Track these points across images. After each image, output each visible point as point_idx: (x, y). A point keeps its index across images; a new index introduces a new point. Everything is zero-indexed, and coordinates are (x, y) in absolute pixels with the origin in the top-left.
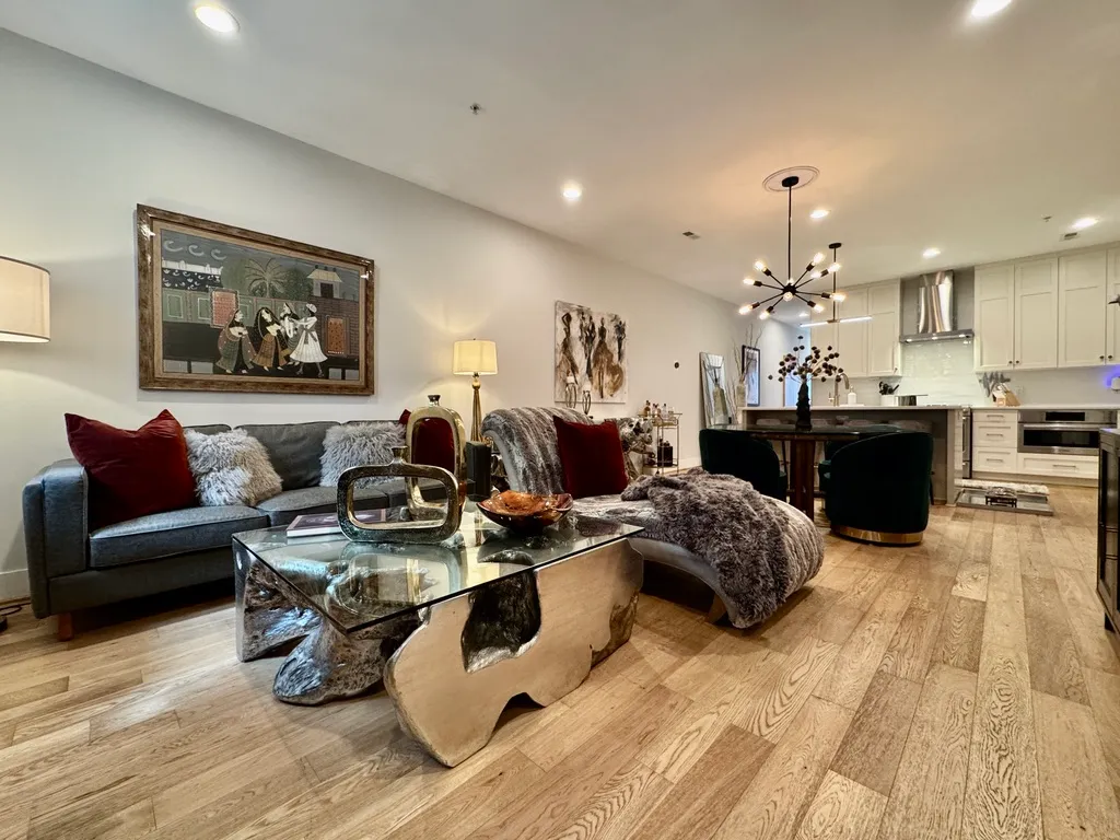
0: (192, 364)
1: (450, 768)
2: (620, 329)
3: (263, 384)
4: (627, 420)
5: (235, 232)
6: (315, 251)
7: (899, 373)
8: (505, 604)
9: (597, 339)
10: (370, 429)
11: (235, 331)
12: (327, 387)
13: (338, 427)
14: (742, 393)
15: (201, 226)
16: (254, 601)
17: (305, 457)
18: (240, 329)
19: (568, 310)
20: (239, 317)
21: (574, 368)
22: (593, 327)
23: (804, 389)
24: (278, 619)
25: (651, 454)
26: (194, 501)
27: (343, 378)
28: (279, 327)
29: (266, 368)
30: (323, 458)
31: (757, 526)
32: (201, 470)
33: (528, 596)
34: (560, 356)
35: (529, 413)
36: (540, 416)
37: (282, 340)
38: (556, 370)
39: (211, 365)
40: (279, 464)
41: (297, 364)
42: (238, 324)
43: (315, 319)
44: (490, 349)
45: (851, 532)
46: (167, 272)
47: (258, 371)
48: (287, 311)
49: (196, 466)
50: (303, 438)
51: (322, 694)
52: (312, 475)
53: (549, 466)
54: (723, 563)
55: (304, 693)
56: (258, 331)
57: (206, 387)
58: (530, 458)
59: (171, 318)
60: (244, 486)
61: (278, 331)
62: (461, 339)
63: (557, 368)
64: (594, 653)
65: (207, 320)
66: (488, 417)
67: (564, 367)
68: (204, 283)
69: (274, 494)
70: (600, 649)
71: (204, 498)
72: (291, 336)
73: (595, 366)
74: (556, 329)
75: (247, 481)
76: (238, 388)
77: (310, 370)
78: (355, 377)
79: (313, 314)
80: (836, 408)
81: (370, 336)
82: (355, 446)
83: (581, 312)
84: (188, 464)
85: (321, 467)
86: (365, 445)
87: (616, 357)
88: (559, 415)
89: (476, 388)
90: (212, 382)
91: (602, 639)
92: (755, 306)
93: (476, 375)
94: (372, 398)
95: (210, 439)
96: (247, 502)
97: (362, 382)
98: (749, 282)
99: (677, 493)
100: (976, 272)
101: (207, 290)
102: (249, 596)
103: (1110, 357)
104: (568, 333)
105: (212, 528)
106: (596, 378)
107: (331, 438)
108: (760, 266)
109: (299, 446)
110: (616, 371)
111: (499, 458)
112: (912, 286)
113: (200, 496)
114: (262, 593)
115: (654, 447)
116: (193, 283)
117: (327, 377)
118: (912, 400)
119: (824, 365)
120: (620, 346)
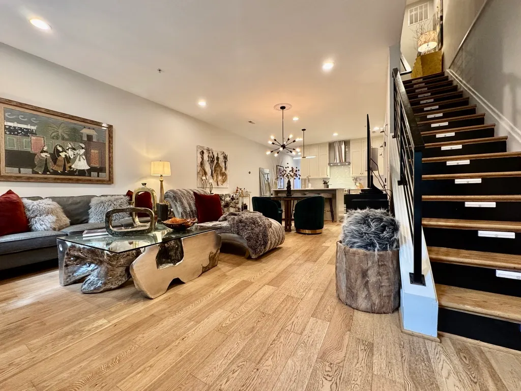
0: (21, 169)
1: (152, 299)
2: (225, 158)
3: (58, 179)
4: (228, 195)
5: (43, 111)
6: (84, 120)
7: (329, 177)
8: (172, 253)
9: (216, 162)
10: (113, 198)
11: (43, 155)
12: (90, 180)
13: (97, 198)
14: (276, 184)
15: (25, 107)
16: (68, 262)
17: (81, 210)
18: (46, 154)
19: (202, 149)
20: (45, 149)
21: (205, 173)
22: (214, 156)
23: (289, 182)
24: (79, 269)
25: (239, 208)
26: (29, 229)
27: (98, 176)
28: (66, 154)
29: (59, 172)
30: (90, 211)
31: (260, 226)
32: (32, 216)
33: (180, 249)
34: (199, 168)
35: (184, 191)
36: (188, 192)
37: (68, 159)
38: (197, 175)
39: (31, 170)
40: (68, 213)
41: (75, 170)
42: (45, 152)
43: (84, 150)
44: (168, 164)
45: (302, 231)
46: (7, 127)
47: (55, 173)
48: (70, 146)
49: (29, 214)
50: (79, 203)
51: (102, 288)
52: (85, 218)
53: (192, 211)
54: (247, 237)
55: (95, 289)
56: (55, 155)
57: (28, 180)
58: (184, 208)
59: (9, 148)
60: (53, 222)
61: (66, 155)
62: (154, 161)
63: (198, 173)
64: (203, 267)
65: (29, 149)
66: (167, 193)
67: (201, 173)
68: (27, 133)
69: (67, 226)
70: (205, 266)
71: (33, 228)
72: (72, 157)
73: (215, 172)
74: (197, 157)
75: (54, 220)
76: (46, 180)
77: (82, 173)
78: (104, 176)
79: (83, 148)
80: (305, 189)
81: (111, 159)
82: (106, 205)
83: (208, 150)
84: (25, 213)
85: (89, 215)
86: (111, 205)
87: (224, 169)
88: (197, 192)
89: (161, 181)
90: (32, 178)
91: (206, 263)
92: (272, 152)
93: (161, 176)
94: (112, 185)
95: (35, 203)
96: (54, 229)
97: (107, 178)
98: (270, 142)
99: (236, 217)
100: (351, 142)
101: (29, 136)
102: (66, 260)
104: (203, 159)
105: (41, 239)
106: (215, 178)
107: (93, 202)
108: (273, 137)
109: (77, 206)
110: (224, 174)
111: (172, 210)
112: (331, 145)
113: (31, 227)
114: (72, 259)
115: (240, 206)
116: (21, 133)
117: (90, 176)
118: (328, 186)
119: (295, 174)
120: (225, 164)
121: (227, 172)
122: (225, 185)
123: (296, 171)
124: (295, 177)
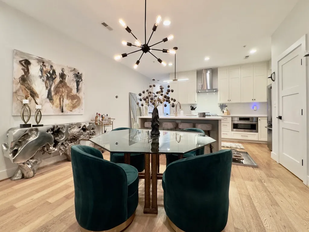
2: (78, 77)
7: (196, 103)
9: (58, 79)
19: (26, 58)
21: (33, 94)
22: (54, 72)
34: (18, 86)
38: (13, 95)
63: (15, 93)
73: (56, 94)
74: (13, 68)
80: (176, 117)
83: (42, 62)
87: (74, 91)
100: (218, 70)
103: (255, 99)
104: (27, 72)
106: (56, 101)
110: (74, 98)
112: (200, 73)
118: (204, 115)
119: (165, 97)
120: (78, 85)
121: (81, 95)
122: (76, 111)
123: (169, 91)
124: (165, 103)
